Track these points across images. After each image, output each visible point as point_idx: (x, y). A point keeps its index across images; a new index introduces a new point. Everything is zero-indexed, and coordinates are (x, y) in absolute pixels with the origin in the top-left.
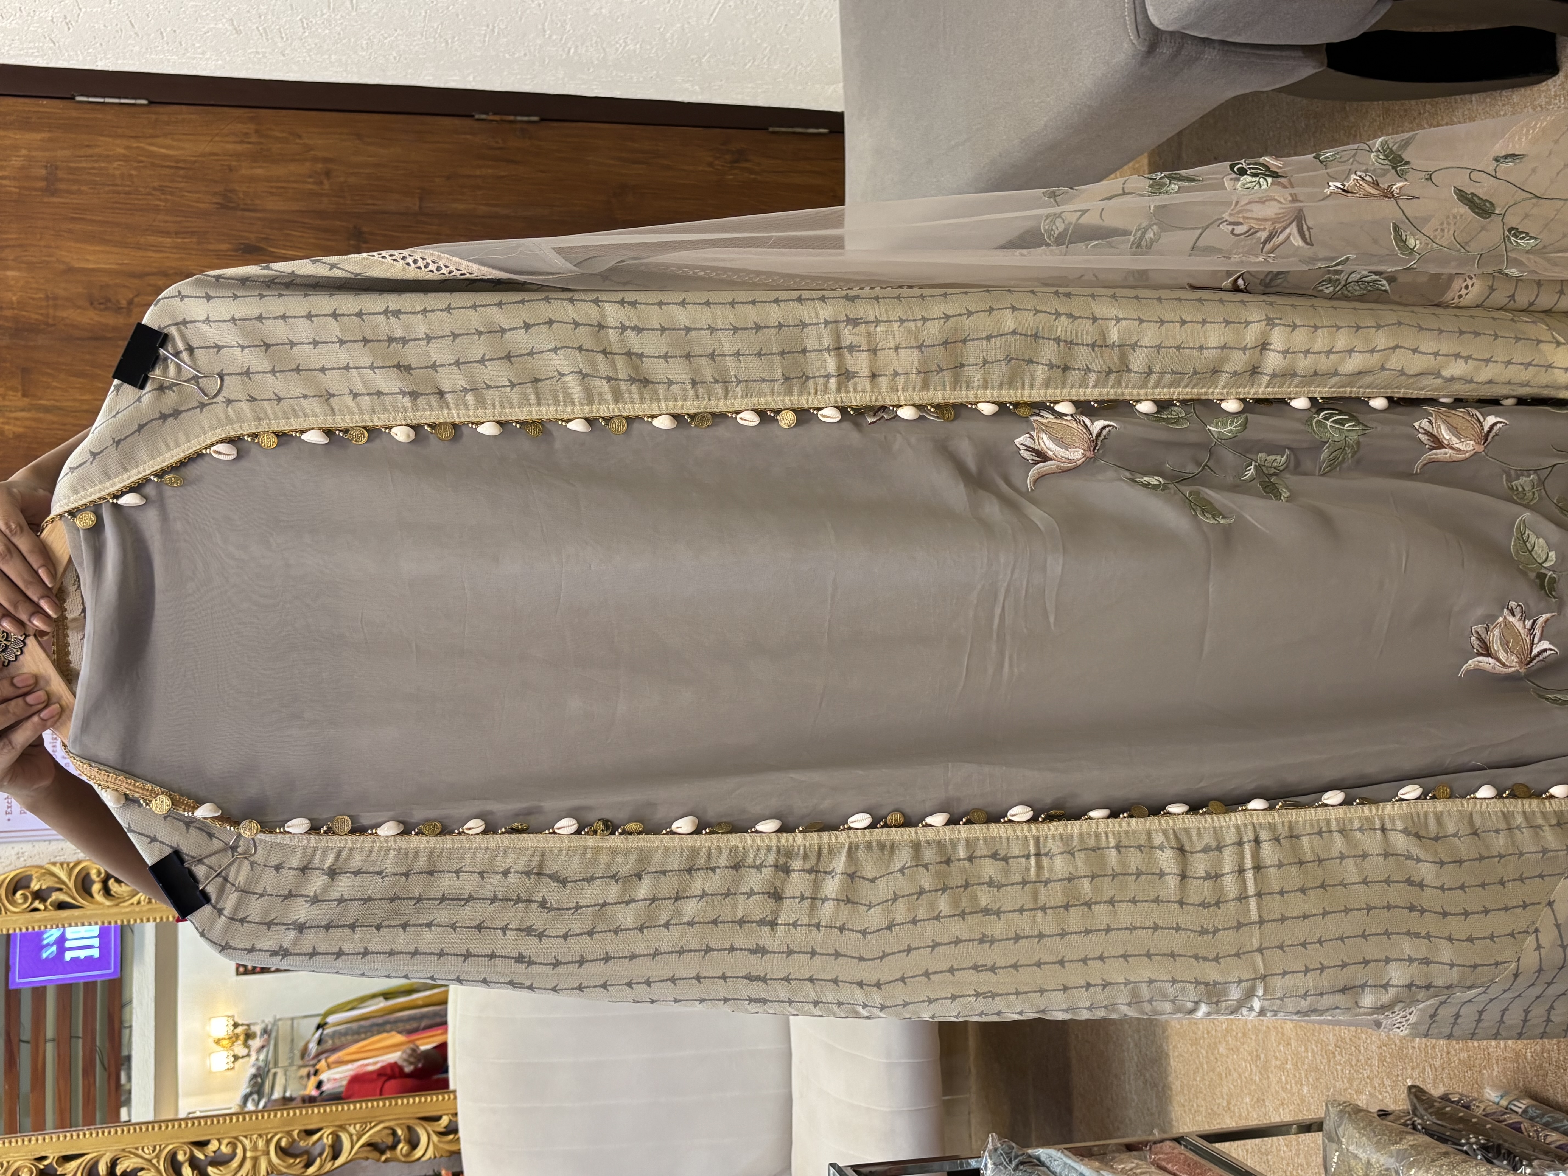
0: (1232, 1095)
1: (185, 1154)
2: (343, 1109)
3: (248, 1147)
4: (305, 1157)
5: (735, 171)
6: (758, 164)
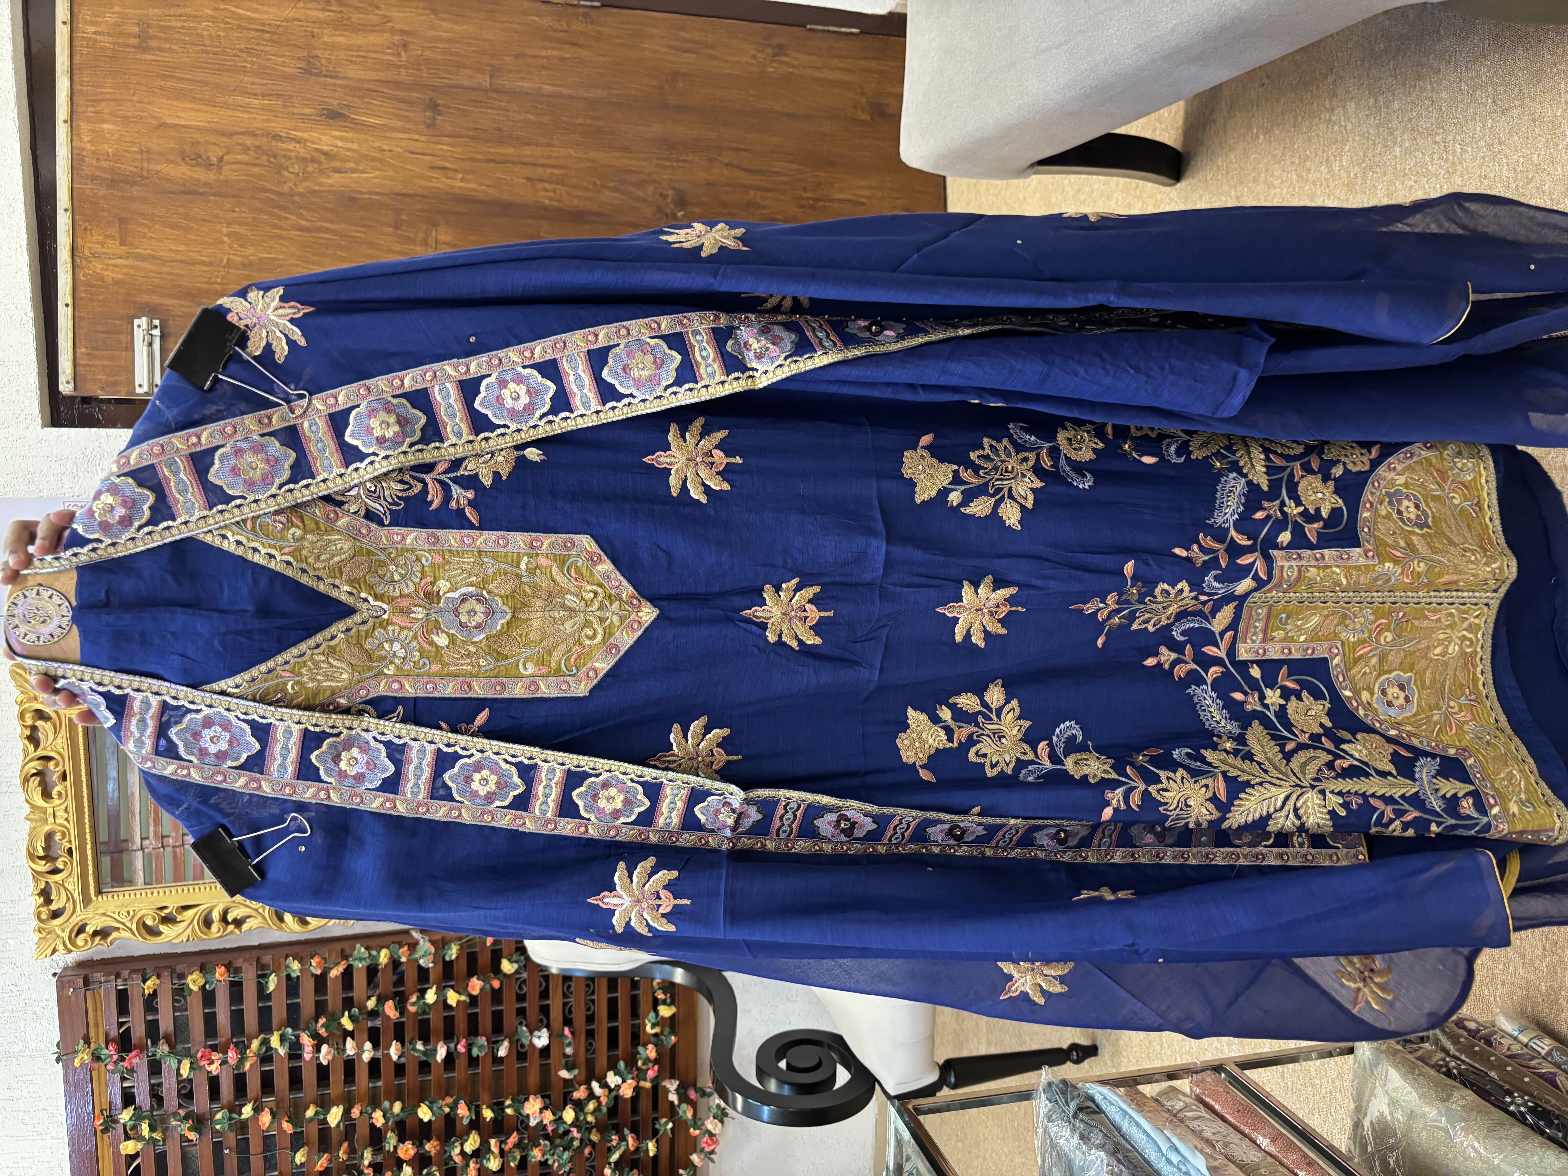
5: (775, 65)
6: (796, 59)
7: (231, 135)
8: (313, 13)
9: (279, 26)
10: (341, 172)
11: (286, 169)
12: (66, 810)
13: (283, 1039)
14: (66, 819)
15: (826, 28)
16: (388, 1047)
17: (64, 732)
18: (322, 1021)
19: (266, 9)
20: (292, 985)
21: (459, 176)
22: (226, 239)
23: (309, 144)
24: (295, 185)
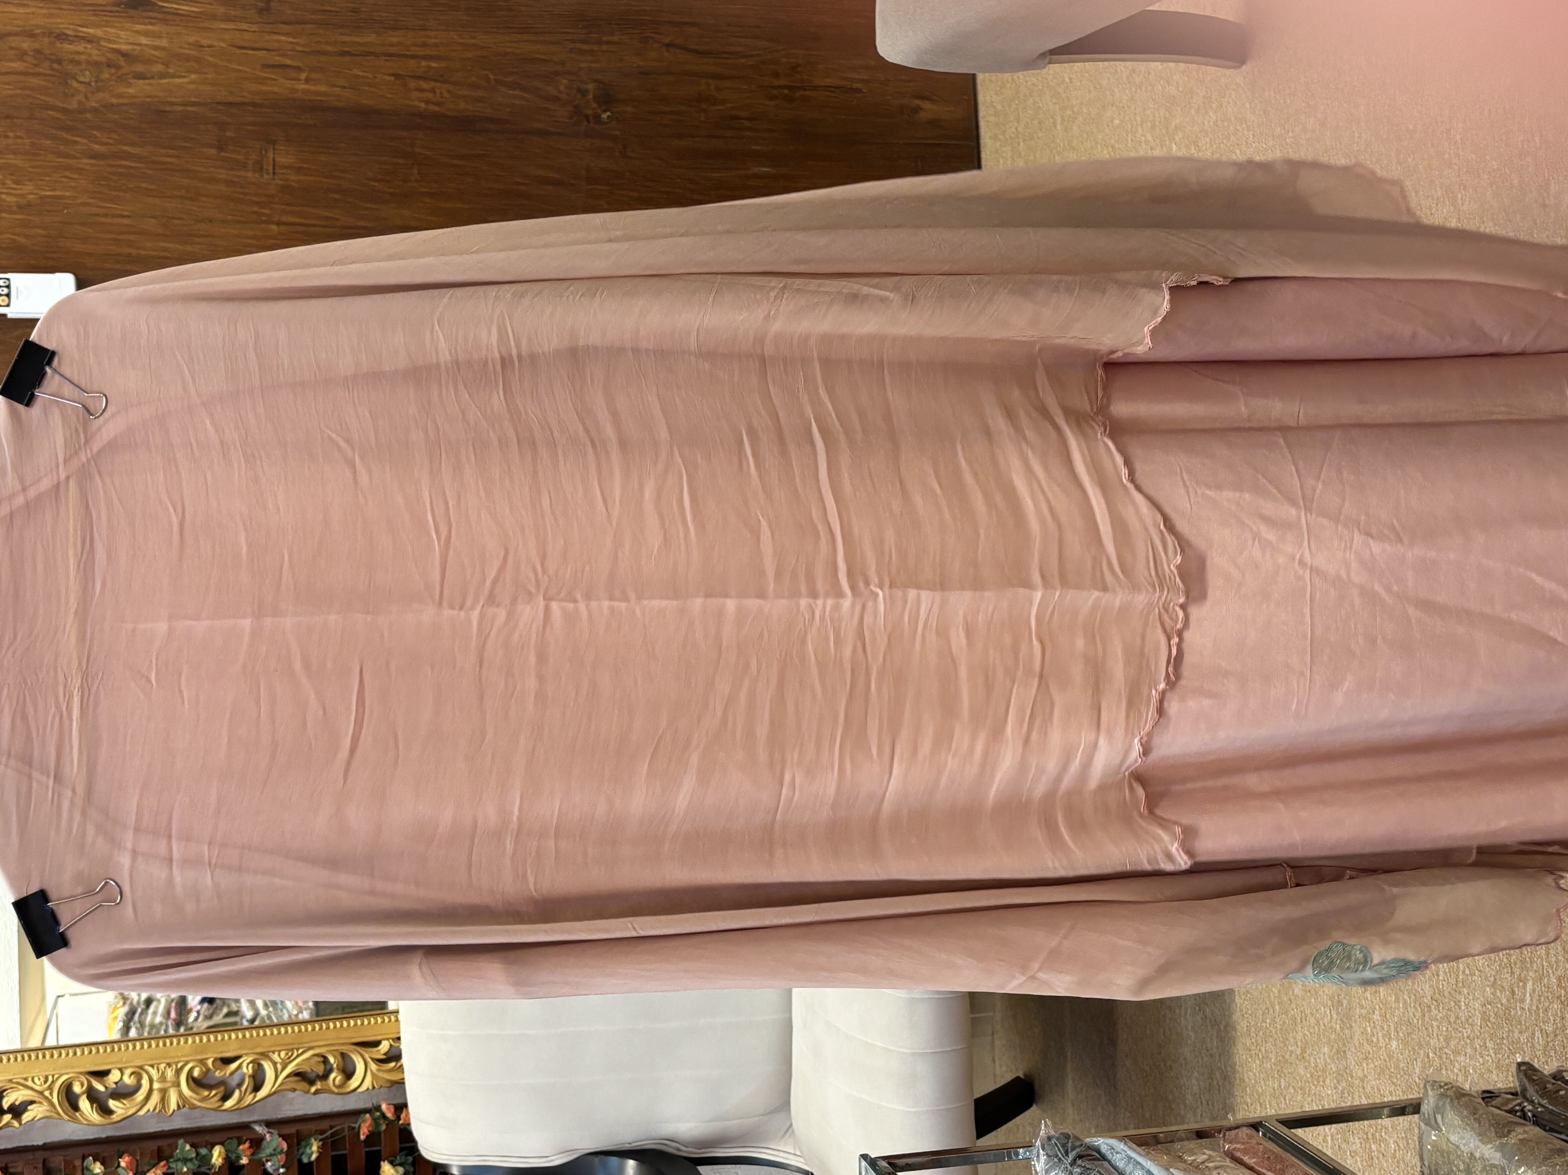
0: (1307, 1043)
1: (82, 1085)
2: (265, 1034)
3: (155, 1078)
4: (222, 1089)
10: (144, 78)
11: (74, 77)
23: (103, 43)
24: (86, 98)
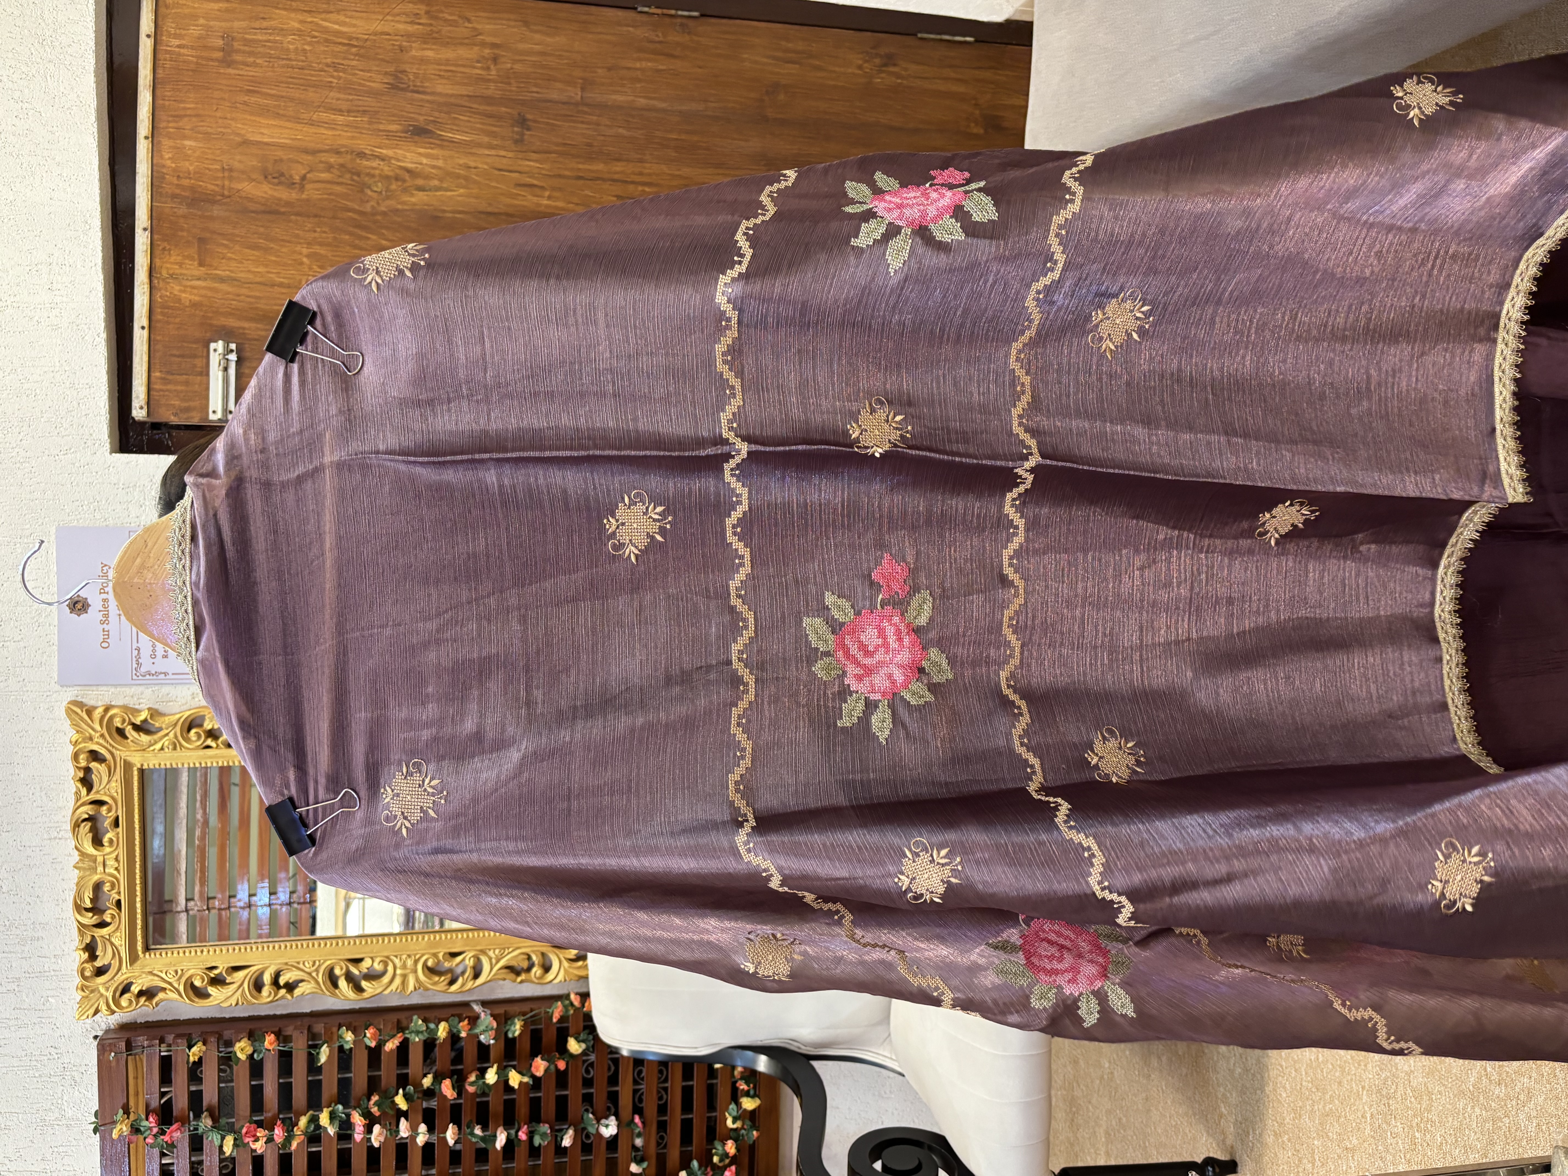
1: (342, 969)
2: (484, 936)
3: (398, 965)
4: (449, 976)
5: (883, 75)
6: (906, 69)
7: (314, 152)
8: (401, 26)
9: (367, 40)
10: (424, 190)
11: (369, 187)
12: (117, 859)
13: (333, 1117)
14: (116, 869)
15: (939, 37)
16: (445, 1131)
17: (118, 775)
18: (375, 1098)
19: (354, 22)
20: (344, 1057)
21: (547, 194)
22: (305, 260)
23: (393, 162)
24: (378, 203)
